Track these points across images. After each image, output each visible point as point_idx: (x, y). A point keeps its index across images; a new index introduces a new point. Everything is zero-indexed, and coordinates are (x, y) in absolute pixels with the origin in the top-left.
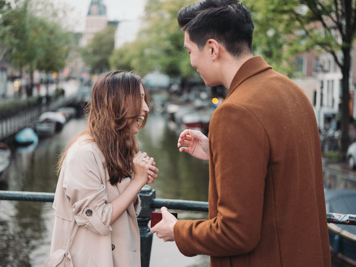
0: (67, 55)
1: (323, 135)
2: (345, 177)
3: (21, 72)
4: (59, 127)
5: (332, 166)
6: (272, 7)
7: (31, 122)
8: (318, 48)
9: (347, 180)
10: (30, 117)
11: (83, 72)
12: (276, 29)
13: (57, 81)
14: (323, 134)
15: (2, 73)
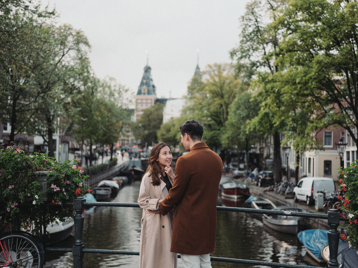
4: (115, 192)
11: (133, 144)
15: (65, 145)
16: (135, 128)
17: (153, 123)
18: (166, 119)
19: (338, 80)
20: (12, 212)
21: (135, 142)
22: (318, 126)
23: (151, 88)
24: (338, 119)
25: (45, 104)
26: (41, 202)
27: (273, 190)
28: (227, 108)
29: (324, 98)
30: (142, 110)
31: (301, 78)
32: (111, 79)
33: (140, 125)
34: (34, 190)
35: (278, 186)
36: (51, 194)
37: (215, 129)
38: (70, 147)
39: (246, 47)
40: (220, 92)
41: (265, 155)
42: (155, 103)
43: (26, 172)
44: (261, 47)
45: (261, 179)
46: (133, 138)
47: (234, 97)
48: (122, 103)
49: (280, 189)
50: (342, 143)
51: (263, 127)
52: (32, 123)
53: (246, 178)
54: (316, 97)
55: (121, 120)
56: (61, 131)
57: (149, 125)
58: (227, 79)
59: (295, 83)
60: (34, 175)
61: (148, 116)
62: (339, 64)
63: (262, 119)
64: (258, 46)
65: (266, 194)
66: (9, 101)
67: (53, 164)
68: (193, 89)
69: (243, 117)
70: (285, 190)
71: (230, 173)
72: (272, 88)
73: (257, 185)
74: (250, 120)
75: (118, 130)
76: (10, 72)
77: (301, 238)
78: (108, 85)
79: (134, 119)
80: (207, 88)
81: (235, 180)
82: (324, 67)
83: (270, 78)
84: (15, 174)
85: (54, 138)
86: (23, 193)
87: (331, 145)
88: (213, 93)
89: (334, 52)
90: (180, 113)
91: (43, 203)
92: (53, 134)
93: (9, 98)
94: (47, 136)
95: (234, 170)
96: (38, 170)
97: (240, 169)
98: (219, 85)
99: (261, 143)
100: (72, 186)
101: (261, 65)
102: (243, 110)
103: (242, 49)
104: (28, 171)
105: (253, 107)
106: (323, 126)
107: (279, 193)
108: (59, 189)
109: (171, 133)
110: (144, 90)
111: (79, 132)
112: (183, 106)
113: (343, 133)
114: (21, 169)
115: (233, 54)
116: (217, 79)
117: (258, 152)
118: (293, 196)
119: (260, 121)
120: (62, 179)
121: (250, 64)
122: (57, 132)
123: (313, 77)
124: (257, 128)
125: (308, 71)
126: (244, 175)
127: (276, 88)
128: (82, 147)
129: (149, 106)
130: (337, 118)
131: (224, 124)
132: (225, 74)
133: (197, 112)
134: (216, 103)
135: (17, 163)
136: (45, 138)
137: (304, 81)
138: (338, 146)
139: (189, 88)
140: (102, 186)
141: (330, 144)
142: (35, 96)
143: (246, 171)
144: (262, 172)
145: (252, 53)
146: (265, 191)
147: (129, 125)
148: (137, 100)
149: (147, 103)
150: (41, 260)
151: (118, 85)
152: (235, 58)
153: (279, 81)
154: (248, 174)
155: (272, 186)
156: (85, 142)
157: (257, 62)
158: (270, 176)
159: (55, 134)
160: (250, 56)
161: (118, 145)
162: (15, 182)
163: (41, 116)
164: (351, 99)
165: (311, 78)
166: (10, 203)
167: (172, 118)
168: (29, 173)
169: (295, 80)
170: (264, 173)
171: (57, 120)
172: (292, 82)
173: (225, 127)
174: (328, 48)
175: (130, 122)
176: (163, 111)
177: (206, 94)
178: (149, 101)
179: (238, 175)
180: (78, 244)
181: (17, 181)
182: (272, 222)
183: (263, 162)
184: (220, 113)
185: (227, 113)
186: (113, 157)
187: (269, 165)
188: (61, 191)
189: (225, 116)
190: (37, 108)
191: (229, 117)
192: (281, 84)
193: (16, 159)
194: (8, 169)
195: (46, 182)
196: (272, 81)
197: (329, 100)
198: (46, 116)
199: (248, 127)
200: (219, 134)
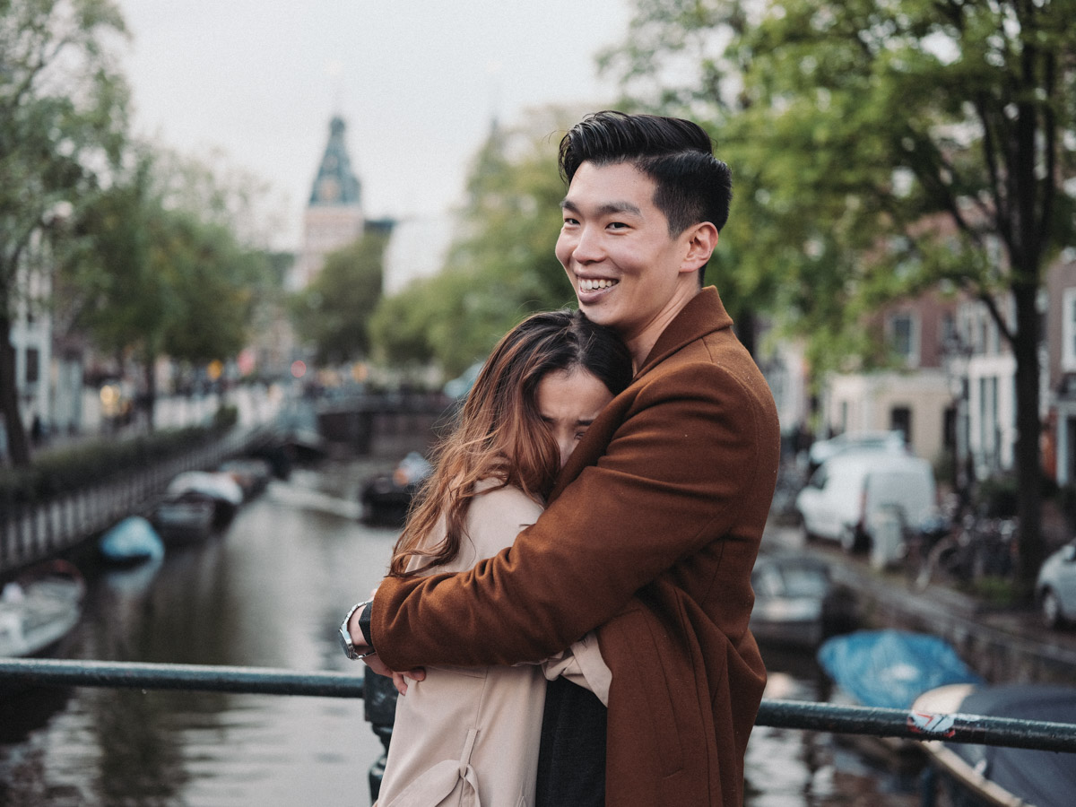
0: (249, 314)
1: (969, 531)
2: (1032, 649)
3: (120, 360)
4: (224, 513)
5: (995, 620)
6: (811, 176)
7: (146, 498)
8: (947, 287)
9: (1037, 659)
10: (142, 488)
11: (294, 360)
12: (829, 236)
13: (222, 387)
14: (968, 528)
15: (68, 365)
23: (348, 186)
109: (408, 321)
186: (228, 402)
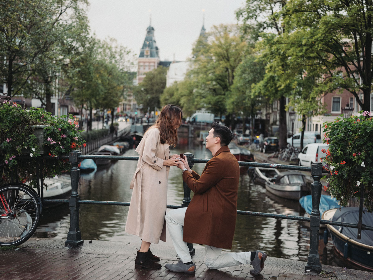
6: (300, 54)
15: (63, 109)
16: (137, 93)
17: (156, 88)
18: (170, 83)
19: (346, 43)
20: (10, 164)
21: (137, 107)
22: (323, 90)
23: (154, 50)
24: (344, 83)
25: (42, 65)
26: (38, 155)
27: (277, 157)
28: (233, 71)
29: (331, 61)
30: (144, 74)
31: (307, 40)
32: (112, 40)
33: (142, 89)
34: (31, 143)
35: (282, 153)
36: (48, 147)
37: (221, 94)
38: (69, 111)
39: (253, 7)
40: (226, 55)
41: (271, 121)
42: (158, 67)
43: (23, 126)
44: (269, 7)
45: (266, 146)
46: (135, 102)
47: (240, 60)
48: (124, 65)
49: (284, 155)
50: (348, 108)
51: (269, 91)
52: (30, 85)
53: (251, 144)
54: (323, 60)
55: (122, 83)
56: (60, 93)
57: (152, 89)
58: (233, 41)
59: (302, 45)
60: (31, 129)
61: (151, 80)
62: (347, 25)
63: (267, 83)
64: (265, 6)
65: (271, 161)
66: (5, 62)
67: (49, 118)
68: (198, 52)
69: (249, 81)
70: (290, 157)
71: (235, 139)
72: (278, 50)
73: (262, 151)
74: (255, 84)
75: (119, 94)
76: (5, 30)
77: (302, 203)
78: (109, 46)
79: (136, 82)
80: (212, 50)
81: (239, 146)
82: (331, 28)
83: (275, 40)
84: (13, 127)
85: (52, 101)
86: (20, 146)
87: (339, 111)
88: (219, 56)
89: (343, 13)
90: (185, 76)
91: (40, 156)
92: (52, 97)
93: (5, 58)
94: (45, 99)
95: (239, 136)
96: (34, 124)
97: (245, 135)
98: (224, 47)
99: (268, 109)
100: (68, 140)
101: (268, 26)
102: (249, 74)
103: (248, 9)
104: (25, 125)
105: (259, 71)
106: (328, 90)
107: (284, 159)
108: (55, 143)
109: (174, 97)
110: (147, 53)
111: (78, 96)
112: (188, 70)
113: (352, 99)
114: (18, 123)
115: (239, 14)
116: (223, 41)
117: (264, 118)
118: (297, 163)
119: (265, 84)
120: (58, 133)
121: (257, 25)
122: (55, 95)
123: (320, 39)
124: (262, 92)
125: (315, 32)
126: (249, 141)
127: (282, 50)
128: (82, 111)
129: (152, 68)
130: (343, 81)
131: (229, 88)
132: (231, 35)
133: (201, 75)
134: (221, 66)
135: (14, 117)
136: (43, 101)
137: (310, 42)
138: (344, 111)
139: (193, 50)
140: (102, 151)
141: (337, 110)
142: (32, 56)
143: (251, 137)
144: (266, 139)
145: (258, 14)
146: (269, 158)
147: (131, 88)
148: (139, 62)
149: (150, 66)
150: (38, 211)
151: (119, 47)
152: (241, 18)
153: (285, 43)
154: (253, 140)
155: (277, 153)
156: (85, 106)
157: (264, 23)
158: (275, 143)
159: (54, 97)
160: (256, 16)
161: (119, 110)
162: (13, 136)
163: (38, 77)
164: (359, 62)
165: (317, 40)
166: (8, 155)
167: (176, 82)
168: (26, 127)
169: (301, 41)
170: (269, 139)
171: (55, 82)
172: (298, 44)
173: (231, 91)
174: (337, 9)
175: (132, 86)
176: (166, 74)
177: (211, 57)
178: (152, 64)
179: (243, 141)
180: (74, 195)
181: (15, 134)
182: (275, 188)
183: (270, 128)
184: (226, 77)
185: (233, 77)
186: (114, 122)
187: (275, 132)
188: (57, 144)
189: (230, 81)
190: (34, 69)
191: (235, 81)
192: (287, 46)
193: (13, 113)
194: (6, 123)
195: (43, 136)
196: (277, 43)
197: (335, 63)
198: (44, 77)
199: (253, 91)
200: (224, 98)
